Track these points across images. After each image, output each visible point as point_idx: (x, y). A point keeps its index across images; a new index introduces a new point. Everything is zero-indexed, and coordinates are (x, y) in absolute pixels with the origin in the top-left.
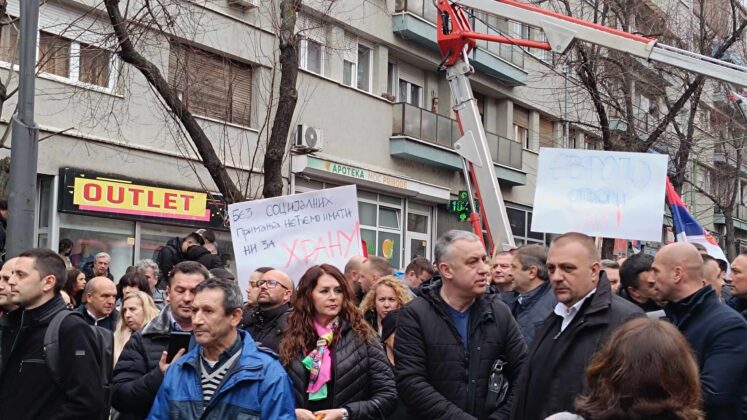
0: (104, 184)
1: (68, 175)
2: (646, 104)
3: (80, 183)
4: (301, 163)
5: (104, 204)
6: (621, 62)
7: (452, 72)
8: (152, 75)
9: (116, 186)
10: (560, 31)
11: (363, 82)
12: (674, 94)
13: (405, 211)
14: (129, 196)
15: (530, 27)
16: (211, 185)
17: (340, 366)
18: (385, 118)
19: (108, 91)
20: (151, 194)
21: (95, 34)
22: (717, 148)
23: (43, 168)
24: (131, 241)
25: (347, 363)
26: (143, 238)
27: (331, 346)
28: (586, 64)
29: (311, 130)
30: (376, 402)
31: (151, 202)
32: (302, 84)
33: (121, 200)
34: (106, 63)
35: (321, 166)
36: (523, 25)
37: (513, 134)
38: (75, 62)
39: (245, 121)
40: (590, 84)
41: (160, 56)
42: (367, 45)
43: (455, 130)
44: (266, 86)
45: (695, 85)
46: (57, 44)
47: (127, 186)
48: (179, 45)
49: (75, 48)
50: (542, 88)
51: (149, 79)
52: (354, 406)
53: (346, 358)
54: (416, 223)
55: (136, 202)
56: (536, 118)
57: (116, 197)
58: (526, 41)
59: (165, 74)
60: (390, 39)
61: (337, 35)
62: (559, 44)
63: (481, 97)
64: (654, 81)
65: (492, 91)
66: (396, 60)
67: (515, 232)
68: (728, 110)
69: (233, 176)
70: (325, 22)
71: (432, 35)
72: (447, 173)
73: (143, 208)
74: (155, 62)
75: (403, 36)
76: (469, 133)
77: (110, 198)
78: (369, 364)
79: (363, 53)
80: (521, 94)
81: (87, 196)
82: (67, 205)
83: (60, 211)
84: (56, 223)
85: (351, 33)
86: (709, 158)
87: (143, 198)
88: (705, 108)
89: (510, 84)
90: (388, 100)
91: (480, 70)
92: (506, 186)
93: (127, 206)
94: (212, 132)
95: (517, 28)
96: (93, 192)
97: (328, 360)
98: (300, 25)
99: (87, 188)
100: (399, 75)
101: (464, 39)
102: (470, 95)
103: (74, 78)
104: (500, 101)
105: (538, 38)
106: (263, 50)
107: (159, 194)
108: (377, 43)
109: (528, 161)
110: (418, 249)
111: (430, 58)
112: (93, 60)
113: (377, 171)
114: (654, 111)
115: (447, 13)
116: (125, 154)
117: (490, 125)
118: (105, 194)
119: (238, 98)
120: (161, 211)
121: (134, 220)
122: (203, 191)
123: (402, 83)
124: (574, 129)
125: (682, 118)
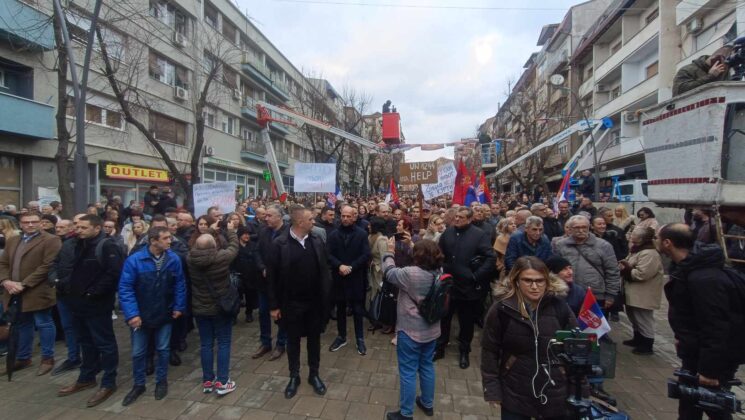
0: (121, 167)
1: (103, 164)
3: (109, 168)
4: (206, 160)
5: (121, 175)
6: (320, 132)
7: (263, 131)
8: (141, 128)
9: (127, 168)
10: (301, 120)
11: (230, 130)
12: (337, 139)
13: (247, 177)
14: (133, 172)
16: (166, 167)
18: (239, 144)
19: (122, 130)
20: (143, 172)
21: (116, 107)
22: (351, 157)
23: (91, 160)
24: (134, 190)
26: (140, 189)
28: (309, 130)
29: (210, 148)
31: (144, 175)
32: (206, 133)
33: (129, 174)
34: (119, 121)
35: (214, 161)
36: (288, 117)
37: (285, 151)
38: (104, 119)
39: (183, 143)
40: (310, 137)
41: (145, 120)
42: (232, 117)
43: (264, 151)
44: (191, 132)
45: (343, 139)
46: (95, 111)
47: (132, 168)
48: (152, 113)
49: (104, 114)
50: (294, 136)
51: (139, 128)
54: (251, 182)
55: (136, 174)
56: (293, 146)
57: (127, 172)
59: (147, 127)
60: (240, 116)
61: (220, 113)
62: (300, 124)
63: (274, 138)
64: (331, 137)
65: (277, 136)
66: (243, 124)
67: (285, 184)
69: (177, 167)
70: (216, 108)
71: (255, 115)
72: (262, 164)
73: (139, 176)
74: (142, 123)
75: (245, 115)
76: (269, 153)
77: (124, 172)
79: (230, 120)
80: (288, 138)
81: (113, 172)
82: (103, 175)
83: (100, 177)
84: (98, 184)
85: (225, 113)
87: (139, 173)
89: (284, 134)
90: (240, 137)
91: (271, 127)
92: (282, 169)
93: (132, 176)
94: (168, 148)
95: (286, 118)
96: (116, 171)
98: (207, 110)
99: (113, 169)
100: (243, 129)
101: (268, 120)
102: (269, 139)
103: (104, 124)
104: (280, 139)
105: (293, 122)
106: (190, 118)
107: (146, 171)
108: (236, 117)
109: (290, 161)
110: (252, 190)
111: (255, 124)
112: (113, 118)
113: (235, 162)
114: (331, 145)
115: (260, 110)
116: (128, 155)
117: (277, 148)
118: (121, 171)
119: (180, 135)
120: (148, 178)
121: (135, 181)
122: (163, 170)
123: (245, 132)
124: (306, 150)
125: (340, 148)
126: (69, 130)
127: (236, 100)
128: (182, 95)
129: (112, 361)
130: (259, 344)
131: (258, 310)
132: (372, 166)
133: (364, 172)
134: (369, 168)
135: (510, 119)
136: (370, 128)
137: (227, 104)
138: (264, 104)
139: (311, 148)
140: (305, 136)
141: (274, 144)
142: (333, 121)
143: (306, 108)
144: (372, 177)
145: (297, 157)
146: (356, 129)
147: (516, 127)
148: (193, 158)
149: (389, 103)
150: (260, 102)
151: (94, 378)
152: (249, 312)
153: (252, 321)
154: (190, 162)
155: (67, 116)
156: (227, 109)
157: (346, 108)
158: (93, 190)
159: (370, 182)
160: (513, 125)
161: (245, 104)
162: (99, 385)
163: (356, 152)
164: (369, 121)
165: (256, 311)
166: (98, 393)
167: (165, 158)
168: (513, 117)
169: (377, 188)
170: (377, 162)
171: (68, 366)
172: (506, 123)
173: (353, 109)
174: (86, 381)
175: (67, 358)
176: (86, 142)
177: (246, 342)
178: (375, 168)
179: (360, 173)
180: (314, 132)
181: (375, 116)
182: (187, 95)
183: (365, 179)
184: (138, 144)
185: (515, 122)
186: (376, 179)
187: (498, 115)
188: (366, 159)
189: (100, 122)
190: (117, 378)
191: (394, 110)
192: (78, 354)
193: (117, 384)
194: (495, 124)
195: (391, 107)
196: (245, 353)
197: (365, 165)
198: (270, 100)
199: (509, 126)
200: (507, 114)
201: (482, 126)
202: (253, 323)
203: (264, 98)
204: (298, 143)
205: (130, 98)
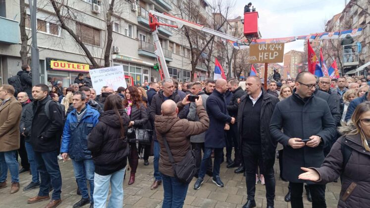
0: (59, 62)
1: (49, 60)
2: (201, 41)
3: (52, 62)
4: (114, 56)
5: (60, 68)
6: (196, 31)
7: (153, 33)
9: (63, 63)
10: (180, 23)
11: (130, 35)
12: (208, 39)
13: (143, 69)
14: (67, 65)
15: (173, 22)
16: (89, 61)
17: (133, 111)
18: (136, 44)
19: (59, 36)
20: (73, 65)
21: (54, 20)
22: (218, 52)
23: (41, 58)
24: (68, 78)
25: (135, 110)
26: (72, 77)
27: (131, 107)
28: (187, 31)
29: (117, 48)
30: (142, 120)
31: (74, 67)
32: (114, 36)
33: (65, 66)
34: (57, 29)
35: (120, 57)
36: (171, 21)
37: (169, 49)
38: (48, 29)
39: (98, 45)
40: (188, 37)
41: (73, 27)
42: (131, 25)
43: (155, 48)
44: (104, 36)
45: (213, 37)
46: (42, 23)
47: (66, 63)
48: (78, 23)
49: (48, 24)
50: (176, 37)
51: (70, 33)
52: (136, 121)
53: (135, 109)
54: (145, 72)
55: (69, 67)
56: (175, 45)
57: (63, 66)
58: (172, 25)
59: (75, 32)
60: (137, 23)
61: (123, 22)
62: (180, 26)
63: (161, 39)
64: (203, 35)
65: (163, 38)
66: (139, 29)
67: (170, 73)
68: (220, 43)
69: (96, 60)
70: (119, 18)
71: (148, 22)
72: (153, 59)
73: (71, 68)
74: (72, 29)
75: (141, 23)
76: (158, 49)
78: (141, 112)
79: (130, 27)
80: (171, 39)
81: (54, 65)
82: (49, 68)
83: (47, 70)
84: (46, 73)
85: (126, 21)
86: (216, 55)
87: (71, 66)
88: (215, 42)
89: (168, 36)
90: (137, 40)
91: (160, 32)
92: (168, 62)
93: (66, 68)
94: (89, 48)
95: (169, 22)
96: (56, 64)
97: (130, 110)
98: (113, 19)
99: (54, 63)
100: (140, 33)
101: (156, 24)
102: (158, 39)
103: (48, 32)
104: (166, 40)
105: (175, 24)
106: (103, 26)
107: (76, 65)
108: (134, 24)
109: (173, 56)
110: (146, 78)
111: (148, 29)
112: (54, 28)
113: (135, 58)
114: (203, 43)
115: (151, 17)
116: (65, 54)
117: (164, 47)
118: (60, 65)
119: (96, 39)
120: (77, 69)
121: (69, 72)
122: (88, 64)
123: (141, 35)
124: (184, 48)
125: (210, 45)
126: (27, 35)
127: (134, 11)
128: (97, 10)
129: (58, 183)
130: (153, 180)
132: (235, 59)
133: (229, 63)
134: (233, 61)
135: (356, 13)
136: (233, 30)
137: (127, 15)
138: (153, 12)
139: (188, 45)
140: (184, 36)
141: (161, 44)
142: (203, 22)
143: (184, 15)
144: (235, 68)
145: (178, 53)
146: (222, 29)
147: (362, 19)
148: (106, 53)
149: (250, 4)
150: (150, 11)
151: (48, 194)
153: (148, 164)
154: (103, 58)
155: (26, 28)
156: (127, 18)
157: (214, 14)
158: (43, 78)
159: (234, 71)
160: (359, 18)
161: (140, 14)
162: (51, 198)
163: (222, 49)
164: (233, 24)
166: (51, 203)
167: (88, 55)
168: (360, 11)
169: (239, 76)
170: (239, 55)
171: (33, 186)
172: (352, 17)
173: (220, 14)
174: (43, 195)
175: (32, 181)
176: (38, 46)
177: (144, 178)
178: (238, 60)
179: (225, 65)
180: (190, 33)
181: (237, 20)
182: (100, 9)
183: (229, 68)
184: (70, 45)
185: (361, 14)
186: (238, 69)
187: (344, 11)
188: (230, 52)
189: (46, 31)
191: (254, 10)
192: (38, 179)
194: (341, 19)
195: (251, 8)
196: (144, 185)
197: (230, 58)
198: (157, 10)
199: (355, 19)
200: (353, 9)
201: (329, 22)
202: (149, 166)
203: (154, 8)
204: (178, 42)
205: (63, 12)
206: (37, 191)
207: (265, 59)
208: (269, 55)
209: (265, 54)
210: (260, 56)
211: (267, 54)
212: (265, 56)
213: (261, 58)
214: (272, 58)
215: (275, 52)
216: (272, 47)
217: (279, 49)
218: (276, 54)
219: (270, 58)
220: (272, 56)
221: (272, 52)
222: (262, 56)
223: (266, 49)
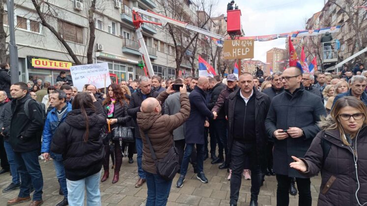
0: (41, 60)
1: (30, 58)
2: (186, 39)
3: (33, 60)
4: (98, 54)
5: (41, 66)
6: (180, 29)
7: (137, 31)
8: (52, 30)
9: (45, 61)
10: (164, 21)
11: (114, 32)
12: (192, 36)
13: (127, 66)
14: (49, 64)
15: (157, 19)
17: (116, 109)
18: (120, 42)
19: (39, 34)
20: (55, 63)
21: (34, 17)
22: (202, 50)
23: (22, 56)
24: (50, 76)
25: (118, 108)
26: (54, 75)
27: (114, 104)
28: (171, 29)
29: (100, 45)
30: (125, 118)
31: (56, 65)
32: (96, 33)
33: (46, 65)
34: (38, 26)
35: (104, 55)
36: (155, 19)
37: (153, 46)
38: (29, 26)
39: (81, 42)
40: (172, 34)
41: (55, 25)
42: (114, 22)
43: (139, 46)
44: (86, 33)
45: (197, 35)
47: (48, 61)
48: (60, 21)
49: (28, 21)
50: (161, 35)
52: (119, 118)
53: (118, 107)
54: (130, 70)
55: (51, 65)
56: (159, 42)
57: (45, 64)
58: (156, 23)
59: (57, 30)
60: (120, 21)
61: (106, 19)
62: (164, 24)
63: (145, 37)
64: (188, 32)
65: (148, 35)
66: (122, 26)
67: (154, 71)
68: (204, 41)
69: (78, 58)
70: (102, 15)
71: (131, 20)
72: (137, 56)
73: (53, 67)
74: (53, 26)
75: (124, 20)
77: (43, 64)
78: (124, 109)
79: (113, 24)
80: (155, 36)
81: (36, 63)
82: (30, 66)
83: (28, 68)
84: (27, 72)
85: (110, 19)
86: (201, 52)
87: (53, 64)
88: (199, 40)
89: (152, 33)
90: (121, 37)
91: (144, 29)
92: (152, 60)
93: (48, 66)
94: (71, 45)
95: (154, 20)
96: (38, 63)
97: (113, 107)
98: (95, 16)
99: (36, 61)
100: (124, 30)
101: (140, 22)
102: (142, 36)
103: (29, 30)
104: (150, 38)
105: (159, 22)
106: (85, 23)
107: (58, 63)
108: (117, 22)
109: (158, 54)
110: (131, 76)
111: (131, 26)
112: (35, 25)
113: (119, 56)
114: (188, 41)
115: (135, 14)
116: (46, 52)
117: (148, 44)
118: (41, 63)
119: (79, 36)
120: (59, 67)
121: (51, 70)
122: (70, 62)
123: (125, 33)
124: (169, 45)
125: (194, 43)
126: (5, 32)
127: (117, 8)
128: (79, 7)
129: (39, 183)
130: (137, 178)
131: (136, 154)
132: (219, 56)
133: (213, 61)
134: (217, 58)
135: (334, 12)
136: (217, 28)
137: (110, 12)
138: (137, 9)
139: (173, 43)
140: (168, 33)
141: (146, 42)
142: (188, 20)
143: (167, 12)
144: (219, 65)
145: (162, 51)
146: (206, 26)
147: (340, 18)
148: (88, 50)
149: (233, 2)
150: (134, 8)
151: (29, 195)
152: (130, 156)
153: (133, 162)
154: (86, 55)
155: (4, 25)
156: (110, 15)
157: (198, 12)
158: (24, 77)
159: (218, 69)
160: (338, 17)
161: (123, 12)
162: (32, 199)
163: (206, 46)
164: (216, 22)
165: (135, 156)
166: (32, 204)
167: (70, 52)
168: (338, 9)
169: (223, 72)
171: (13, 187)
172: (331, 16)
173: (204, 12)
174: (24, 196)
175: (12, 182)
176: (16, 43)
177: (128, 176)
178: (222, 58)
179: (210, 62)
180: (174, 30)
181: (220, 18)
182: (82, 6)
183: (214, 65)
184: (51, 43)
185: (339, 13)
186: (222, 66)
187: (324, 9)
188: (214, 50)
189: (26, 28)
190: (43, 195)
191: (236, 8)
192: (18, 180)
193: (43, 200)
194: (321, 17)
196: (128, 183)
197: (214, 55)
198: (140, 7)
199: (334, 17)
201: (310, 20)
202: (133, 164)
203: (137, 5)
204: (162, 40)
205: (44, 9)
206: (17, 192)
207: (239, 55)
208: (241, 51)
209: (238, 50)
210: (234, 52)
211: (239, 50)
212: (238, 52)
213: (234, 54)
214: (244, 54)
215: (246, 48)
216: (244, 43)
217: (250, 45)
218: (247, 50)
219: (243, 54)
220: (244, 52)
221: (244, 48)
222: (235, 52)
223: (239, 45)
